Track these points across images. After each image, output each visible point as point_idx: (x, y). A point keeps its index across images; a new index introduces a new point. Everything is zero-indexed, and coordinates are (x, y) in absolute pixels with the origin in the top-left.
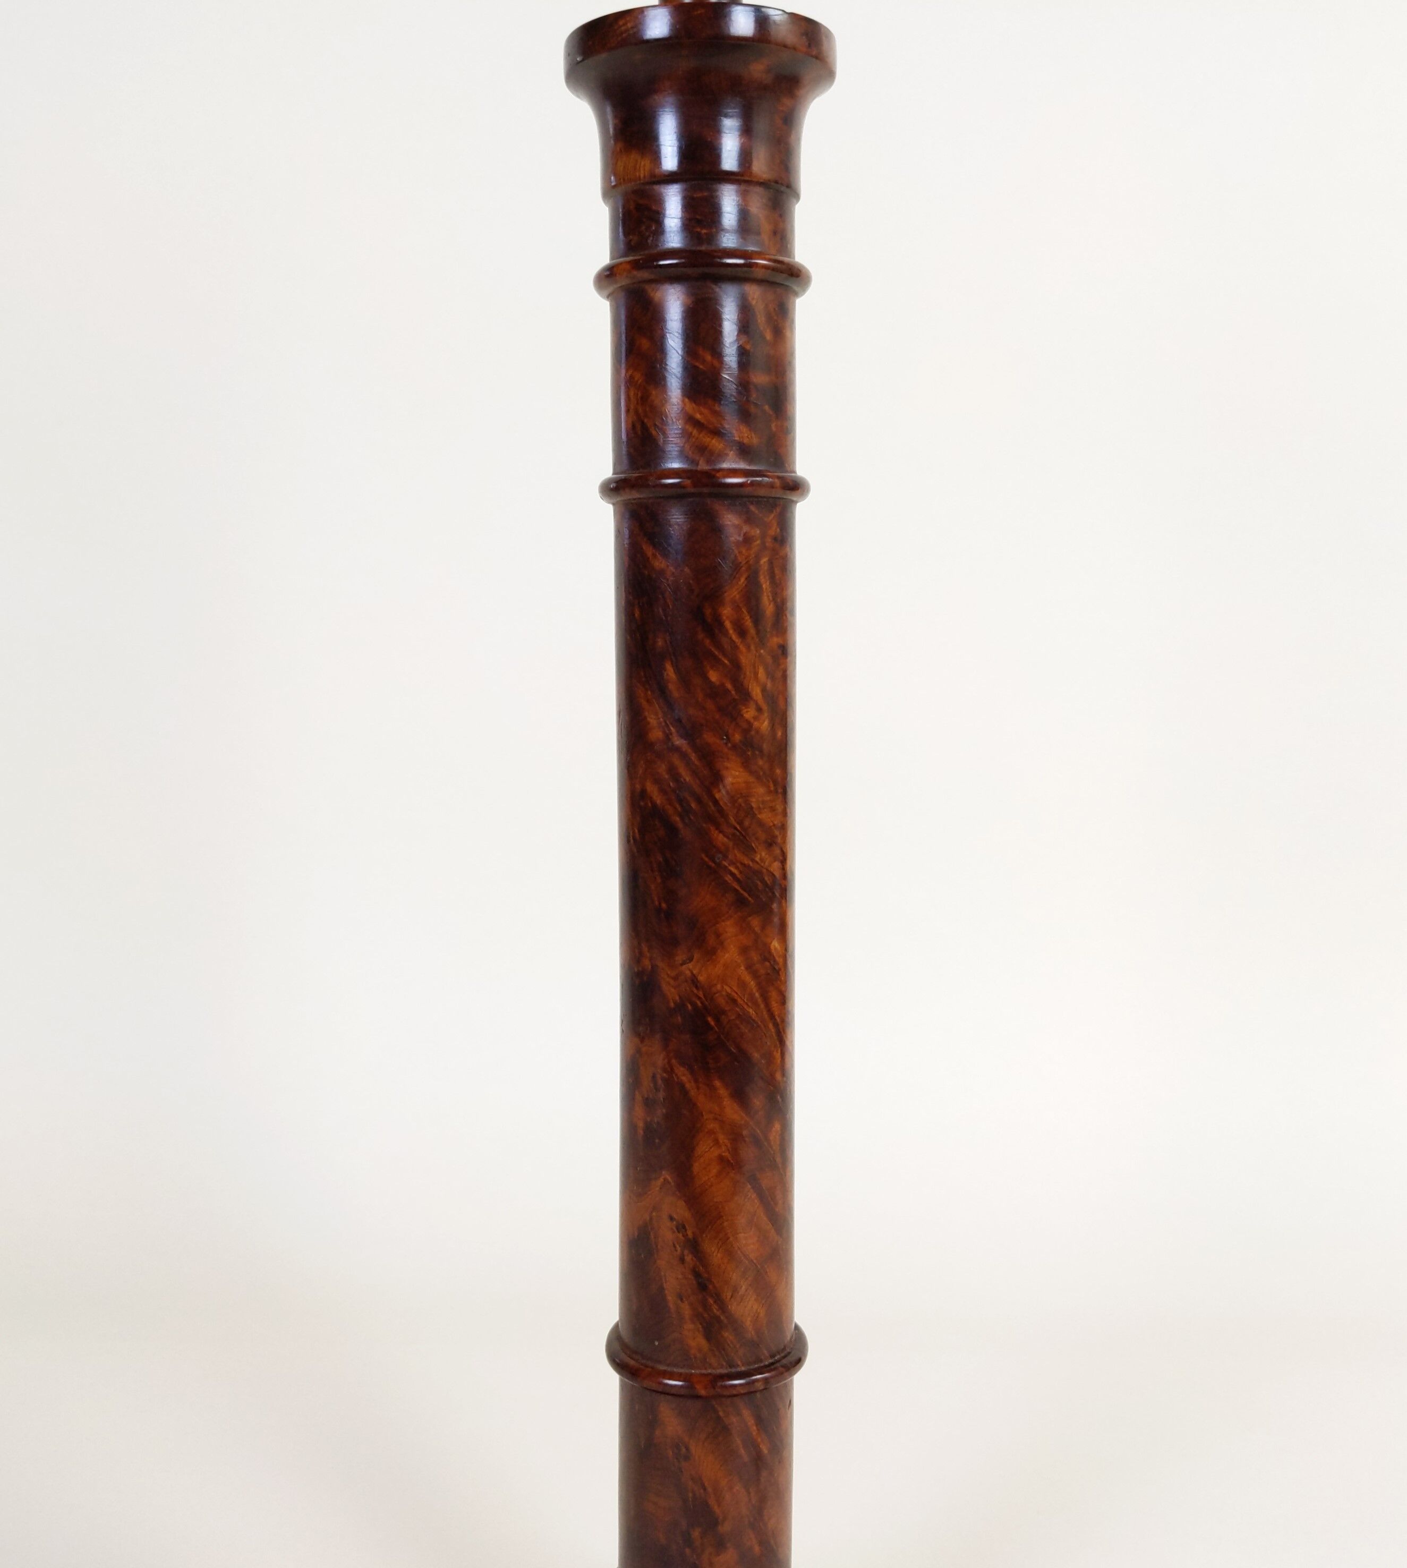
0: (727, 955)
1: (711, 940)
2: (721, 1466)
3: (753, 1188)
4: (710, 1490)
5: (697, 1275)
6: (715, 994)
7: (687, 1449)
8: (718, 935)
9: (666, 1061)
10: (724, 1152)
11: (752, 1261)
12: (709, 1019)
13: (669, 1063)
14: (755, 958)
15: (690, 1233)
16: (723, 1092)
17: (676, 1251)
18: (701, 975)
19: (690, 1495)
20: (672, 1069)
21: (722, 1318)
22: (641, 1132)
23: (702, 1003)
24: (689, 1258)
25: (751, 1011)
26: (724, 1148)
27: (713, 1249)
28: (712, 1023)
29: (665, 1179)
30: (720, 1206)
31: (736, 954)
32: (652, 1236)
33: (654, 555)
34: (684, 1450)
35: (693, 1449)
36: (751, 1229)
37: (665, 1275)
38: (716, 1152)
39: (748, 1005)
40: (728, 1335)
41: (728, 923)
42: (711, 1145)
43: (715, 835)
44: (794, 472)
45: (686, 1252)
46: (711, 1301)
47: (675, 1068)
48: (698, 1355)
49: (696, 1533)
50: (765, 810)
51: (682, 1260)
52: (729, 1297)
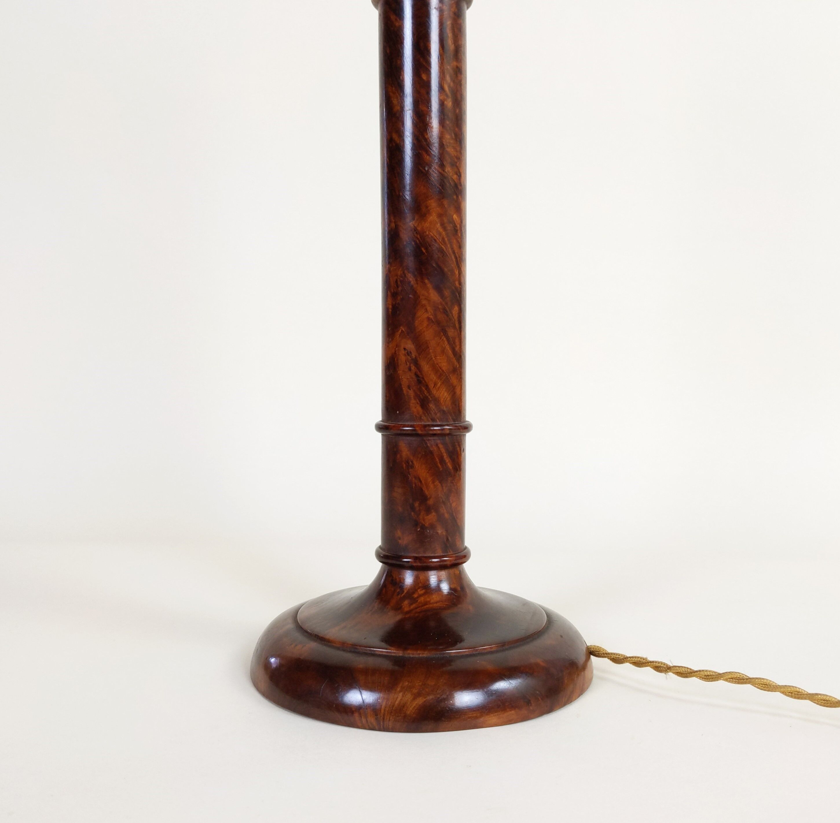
0: (431, 217)
1: (424, 209)
2: (429, 471)
3: (444, 335)
4: (423, 482)
5: (416, 375)
6: (425, 236)
7: (412, 462)
8: (427, 207)
9: (402, 272)
10: (430, 316)
11: (444, 371)
12: (423, 249)
13: (404, 273)
14: (445, 221)
15: (413, 356)
16: (429, 285)
17: (407, 365)
18: (419, 227)
19: (414, 485)
20: (405, 276)
21: (429, 397)
22: (390, 310)
23: (419, 241)
24: (413, 368)
25: (443, 246)
26: (430, 313)
27: (424, 363)
28: (424, 251)
29: (402, 330)
30: (428, 342)
31: (435, 217)
32: (396, 359)
33: (396, 20)
34: (411, 463)
35: (415, 462)
36: (443, 355)
37: (402, 378)
38: (426, 315)
39: (442, 244)
40: (432, 406)
41: (432, 201)
42: (424, 312)
43: (425, 156)
45: (412, 365)
46: (424, 389)
47: (406, 275)
48: (417, 415)
49: (417, 504)
50: (450, 147)
51: (410, 369)
52: (432, 387)
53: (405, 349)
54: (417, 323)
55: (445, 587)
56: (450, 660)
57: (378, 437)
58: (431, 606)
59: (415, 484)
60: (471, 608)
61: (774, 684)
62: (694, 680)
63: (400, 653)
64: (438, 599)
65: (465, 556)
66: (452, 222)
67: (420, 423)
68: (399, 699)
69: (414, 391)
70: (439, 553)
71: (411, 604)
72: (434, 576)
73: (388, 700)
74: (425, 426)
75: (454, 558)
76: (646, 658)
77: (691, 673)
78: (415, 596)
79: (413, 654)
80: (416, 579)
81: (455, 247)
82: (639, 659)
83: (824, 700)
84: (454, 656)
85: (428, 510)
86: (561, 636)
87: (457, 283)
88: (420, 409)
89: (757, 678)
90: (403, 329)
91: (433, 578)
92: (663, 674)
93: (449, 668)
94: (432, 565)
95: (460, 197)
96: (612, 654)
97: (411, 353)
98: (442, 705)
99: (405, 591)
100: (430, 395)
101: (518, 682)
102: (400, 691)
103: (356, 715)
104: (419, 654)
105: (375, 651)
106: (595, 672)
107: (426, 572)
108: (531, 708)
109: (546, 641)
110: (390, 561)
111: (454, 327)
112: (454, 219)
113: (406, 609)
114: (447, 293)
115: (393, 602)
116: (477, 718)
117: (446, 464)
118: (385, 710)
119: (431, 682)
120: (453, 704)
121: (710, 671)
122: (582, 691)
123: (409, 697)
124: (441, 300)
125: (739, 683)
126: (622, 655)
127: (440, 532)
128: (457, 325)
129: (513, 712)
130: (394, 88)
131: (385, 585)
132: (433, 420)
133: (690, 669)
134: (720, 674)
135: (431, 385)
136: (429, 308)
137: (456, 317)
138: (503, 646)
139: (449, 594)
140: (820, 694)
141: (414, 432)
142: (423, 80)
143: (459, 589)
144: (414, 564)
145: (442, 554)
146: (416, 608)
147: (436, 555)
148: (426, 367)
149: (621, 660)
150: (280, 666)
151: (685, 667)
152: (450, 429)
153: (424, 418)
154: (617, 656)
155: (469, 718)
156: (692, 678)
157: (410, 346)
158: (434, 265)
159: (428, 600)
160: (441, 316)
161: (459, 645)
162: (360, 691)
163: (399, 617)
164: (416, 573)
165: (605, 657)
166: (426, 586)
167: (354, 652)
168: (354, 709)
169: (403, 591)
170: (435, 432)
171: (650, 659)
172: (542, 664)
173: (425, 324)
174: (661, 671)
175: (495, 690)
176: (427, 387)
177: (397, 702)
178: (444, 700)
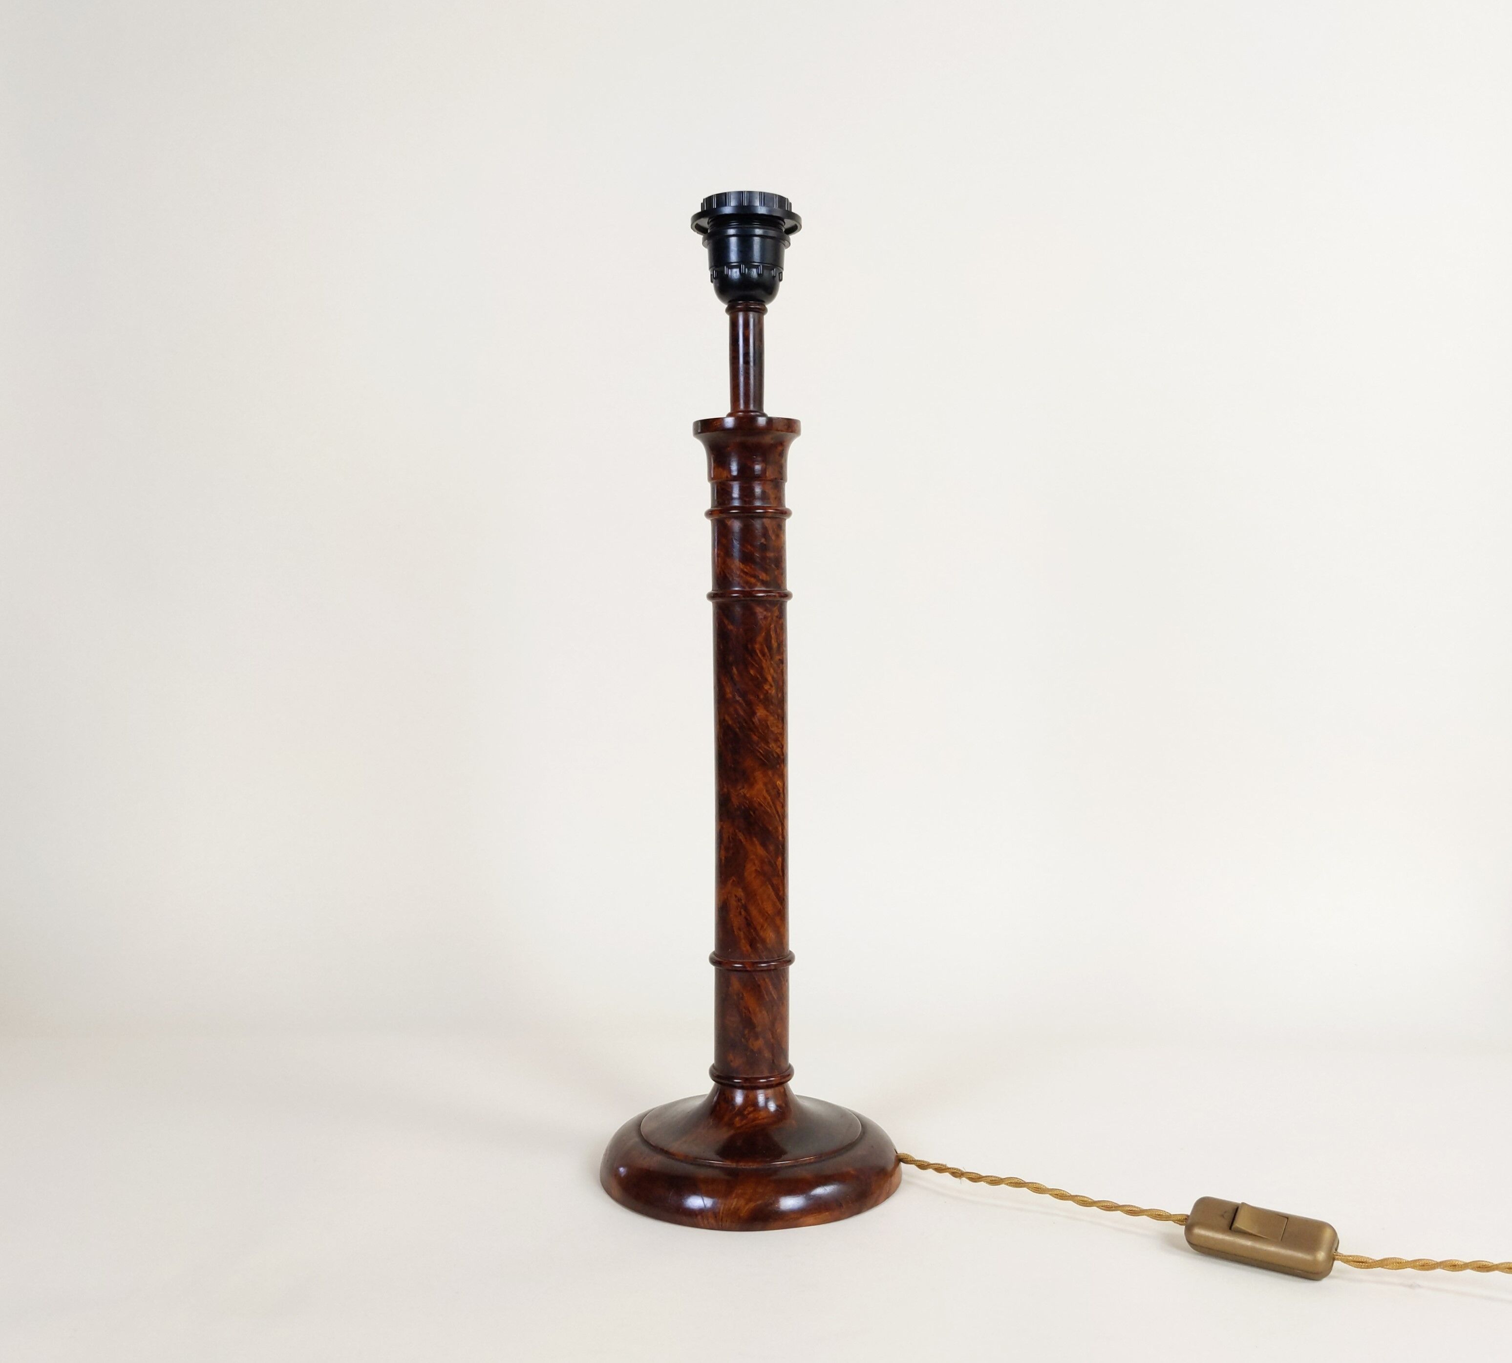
0: (758, 786)
1: (751, 780)
2: (757, 1003)
4: (752, 1011)
5: (746, 919)
6: (753, 802)
7: (743, 996)
8: (754, 778)
9: (733, 830)
10: (757, 868)
11: (770, 914)
12: (750, 812)
13: (735, 831)
14: (770, 787)
15: (743, 902)
16: (756, 842)
17: (738, 910)
18: (748, 795)
19: (744, 1015)
20: (736, 834)
21: (757, 938)
22: (723, 861)
23: (748, 806)
24: (743, 913)
25: (768, 809)
26: (757, 866)
27: (753, 908)
28: (751, 814)
30: (756, 890)
31: (762, 785)
33: (728, 624)
34: (741, 996)
35: (745, 996)
36: (769, 901)
37: (733, 922)
38: (754, 868)
39: (767, 807)
40: (759, 945)
41: (758, 773)
42: (752, 865)
43: (753, 737)
44: (787, 590)
45: (742, 910)
46: (752, 931)
48: (747, 954)
49: (746, 1032)
51: (740, 913)
53: (736, 896)
54: (746, 874)
55: (772, 1107)
56: (777, 1170)
57: (712, 969)
58: (759, 1121)
59: (745, 1013)
60: (794, 1122)
61: (1044, 1188)
62: (982, 1184)
63: (734, 1165)
64: (765, 1115)
65: (789, 1075)
66: (775, 787)
67: (749, 961)
68: (734, 1204)
69: (744, 932)
70: (766, 1074)
71: (742, 1120)
72: (762, 1095)
73: (725, 1204)
74: (754, 963)
75: (780, 1078)
76: (946, 1165)
77: (980, 1178)
78: (746, 1113)
79: (745, 1166)
80: (746, 1098)
81: (779, 809)
82: (939, 1166)
83: (1082, 1201)
84: (779, 1167)
85: (757, 1037)
86: (872, 1147)
87: (780, 838)
88: (748, 947)
89: (1030, 1183)
90: (735, 879)
91: (761, 1098)
92: (957, 1180)
93: (775, 1177)
94: (759, 1085)
95: (782, 766)
96: (918, 1161)
97: (741, 900)
98: (769, 1208)
99: (737, 1109)
100: (757, 936)
101: (832, 1188)
102: (735, 1198)
103: (699, 1217)
104: (750, 1166)
105: (711, 1163)
106: (904, 1177)
107: (755, 1091)
108: (843, 1210)
109: (859, 1151)
110: (723, 1081)
111: (778, 875)
112: (778, 786)
113: (738, 1125)
114: (772, 848)
115: (726, 1118)
116: (798, 1219)
117: (771, 994)
118: (723, 1213)
119: (760, 1190)
120: (779, 1208)
121: (994, 1177)
122: (888, 1196)
123: (742, 1202)
124: (767, 854)
125: (1016, 1187)
126: (926, 1162)
127: (766, 1055)
128: (781, 873)
129: (827, 1213)
130: (726, 679)
131: (718, 1102)
132: (760, 957)
133: (979, 1175)
134: (1001, 1179)
135: (759, 928)
136: (756, 862)
137: (780, 867)
138: (821, 1157)
139: (776, 1111)
140: (1079, 1196)
141: (744, 969)
142: (751, 675)
143: (784, 1105)
144: (745, 1085)
145: (769, 1075)
146: (746, 1124)
147: (764, 1076)
148: (754, 912)
149: (924, 1166)
150: (628, 1176)
151: (975, 1173)
152: (775, 965)
153: (752, 956)
154: (922, 1163)
155: (791, 1219)
156: (980, 1183)
157: (740, 893)
158: (761, 825)
159: (757, 1116)
160: (767, 868)
161: (783, 1157)
162: (703, 1200)
163: (732, 1132)
164: (745, 1092)
165: (912, 1164)
166: (755, 1104)
167: (695, 1165)
168: (697, 1213)
169: (735, 1109)
170: (762, 969)
171: (949, 1166)
172: (852, 1172)
173: (754, 875)
174: (956, 1177)
175: (813, 1196)
176: (755, 929)
177: (733, 1207)
178: (771, 1204)
